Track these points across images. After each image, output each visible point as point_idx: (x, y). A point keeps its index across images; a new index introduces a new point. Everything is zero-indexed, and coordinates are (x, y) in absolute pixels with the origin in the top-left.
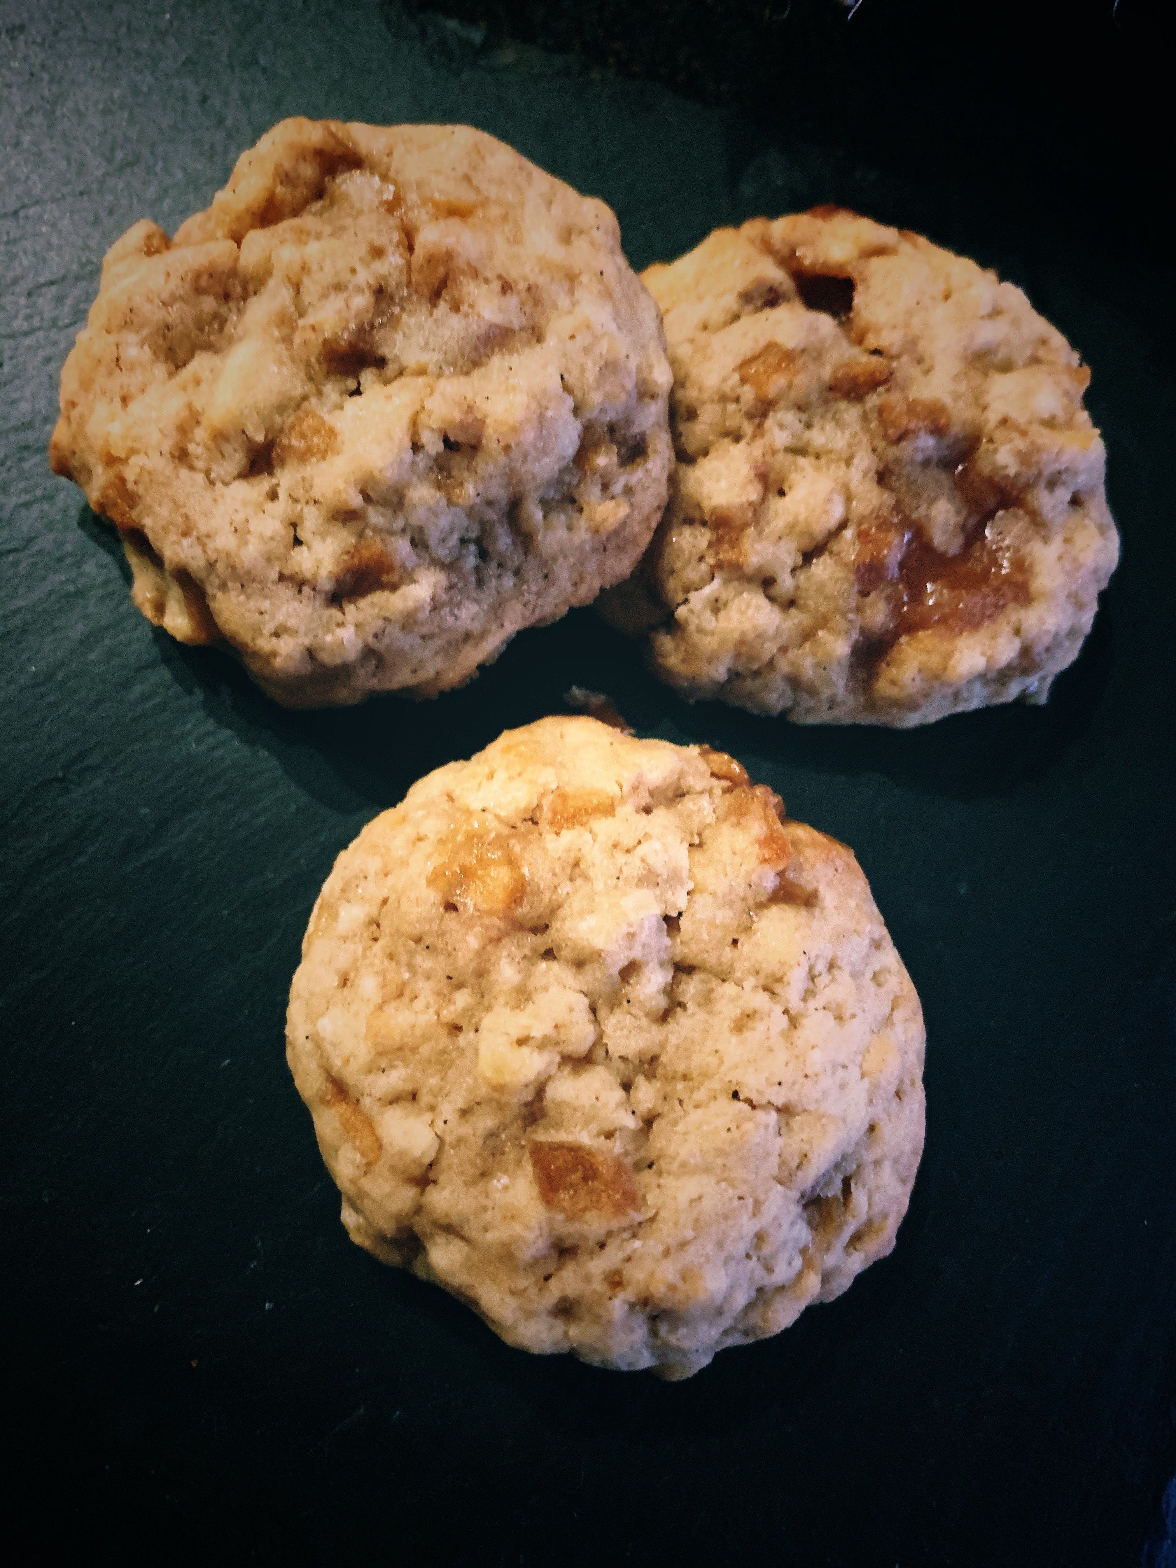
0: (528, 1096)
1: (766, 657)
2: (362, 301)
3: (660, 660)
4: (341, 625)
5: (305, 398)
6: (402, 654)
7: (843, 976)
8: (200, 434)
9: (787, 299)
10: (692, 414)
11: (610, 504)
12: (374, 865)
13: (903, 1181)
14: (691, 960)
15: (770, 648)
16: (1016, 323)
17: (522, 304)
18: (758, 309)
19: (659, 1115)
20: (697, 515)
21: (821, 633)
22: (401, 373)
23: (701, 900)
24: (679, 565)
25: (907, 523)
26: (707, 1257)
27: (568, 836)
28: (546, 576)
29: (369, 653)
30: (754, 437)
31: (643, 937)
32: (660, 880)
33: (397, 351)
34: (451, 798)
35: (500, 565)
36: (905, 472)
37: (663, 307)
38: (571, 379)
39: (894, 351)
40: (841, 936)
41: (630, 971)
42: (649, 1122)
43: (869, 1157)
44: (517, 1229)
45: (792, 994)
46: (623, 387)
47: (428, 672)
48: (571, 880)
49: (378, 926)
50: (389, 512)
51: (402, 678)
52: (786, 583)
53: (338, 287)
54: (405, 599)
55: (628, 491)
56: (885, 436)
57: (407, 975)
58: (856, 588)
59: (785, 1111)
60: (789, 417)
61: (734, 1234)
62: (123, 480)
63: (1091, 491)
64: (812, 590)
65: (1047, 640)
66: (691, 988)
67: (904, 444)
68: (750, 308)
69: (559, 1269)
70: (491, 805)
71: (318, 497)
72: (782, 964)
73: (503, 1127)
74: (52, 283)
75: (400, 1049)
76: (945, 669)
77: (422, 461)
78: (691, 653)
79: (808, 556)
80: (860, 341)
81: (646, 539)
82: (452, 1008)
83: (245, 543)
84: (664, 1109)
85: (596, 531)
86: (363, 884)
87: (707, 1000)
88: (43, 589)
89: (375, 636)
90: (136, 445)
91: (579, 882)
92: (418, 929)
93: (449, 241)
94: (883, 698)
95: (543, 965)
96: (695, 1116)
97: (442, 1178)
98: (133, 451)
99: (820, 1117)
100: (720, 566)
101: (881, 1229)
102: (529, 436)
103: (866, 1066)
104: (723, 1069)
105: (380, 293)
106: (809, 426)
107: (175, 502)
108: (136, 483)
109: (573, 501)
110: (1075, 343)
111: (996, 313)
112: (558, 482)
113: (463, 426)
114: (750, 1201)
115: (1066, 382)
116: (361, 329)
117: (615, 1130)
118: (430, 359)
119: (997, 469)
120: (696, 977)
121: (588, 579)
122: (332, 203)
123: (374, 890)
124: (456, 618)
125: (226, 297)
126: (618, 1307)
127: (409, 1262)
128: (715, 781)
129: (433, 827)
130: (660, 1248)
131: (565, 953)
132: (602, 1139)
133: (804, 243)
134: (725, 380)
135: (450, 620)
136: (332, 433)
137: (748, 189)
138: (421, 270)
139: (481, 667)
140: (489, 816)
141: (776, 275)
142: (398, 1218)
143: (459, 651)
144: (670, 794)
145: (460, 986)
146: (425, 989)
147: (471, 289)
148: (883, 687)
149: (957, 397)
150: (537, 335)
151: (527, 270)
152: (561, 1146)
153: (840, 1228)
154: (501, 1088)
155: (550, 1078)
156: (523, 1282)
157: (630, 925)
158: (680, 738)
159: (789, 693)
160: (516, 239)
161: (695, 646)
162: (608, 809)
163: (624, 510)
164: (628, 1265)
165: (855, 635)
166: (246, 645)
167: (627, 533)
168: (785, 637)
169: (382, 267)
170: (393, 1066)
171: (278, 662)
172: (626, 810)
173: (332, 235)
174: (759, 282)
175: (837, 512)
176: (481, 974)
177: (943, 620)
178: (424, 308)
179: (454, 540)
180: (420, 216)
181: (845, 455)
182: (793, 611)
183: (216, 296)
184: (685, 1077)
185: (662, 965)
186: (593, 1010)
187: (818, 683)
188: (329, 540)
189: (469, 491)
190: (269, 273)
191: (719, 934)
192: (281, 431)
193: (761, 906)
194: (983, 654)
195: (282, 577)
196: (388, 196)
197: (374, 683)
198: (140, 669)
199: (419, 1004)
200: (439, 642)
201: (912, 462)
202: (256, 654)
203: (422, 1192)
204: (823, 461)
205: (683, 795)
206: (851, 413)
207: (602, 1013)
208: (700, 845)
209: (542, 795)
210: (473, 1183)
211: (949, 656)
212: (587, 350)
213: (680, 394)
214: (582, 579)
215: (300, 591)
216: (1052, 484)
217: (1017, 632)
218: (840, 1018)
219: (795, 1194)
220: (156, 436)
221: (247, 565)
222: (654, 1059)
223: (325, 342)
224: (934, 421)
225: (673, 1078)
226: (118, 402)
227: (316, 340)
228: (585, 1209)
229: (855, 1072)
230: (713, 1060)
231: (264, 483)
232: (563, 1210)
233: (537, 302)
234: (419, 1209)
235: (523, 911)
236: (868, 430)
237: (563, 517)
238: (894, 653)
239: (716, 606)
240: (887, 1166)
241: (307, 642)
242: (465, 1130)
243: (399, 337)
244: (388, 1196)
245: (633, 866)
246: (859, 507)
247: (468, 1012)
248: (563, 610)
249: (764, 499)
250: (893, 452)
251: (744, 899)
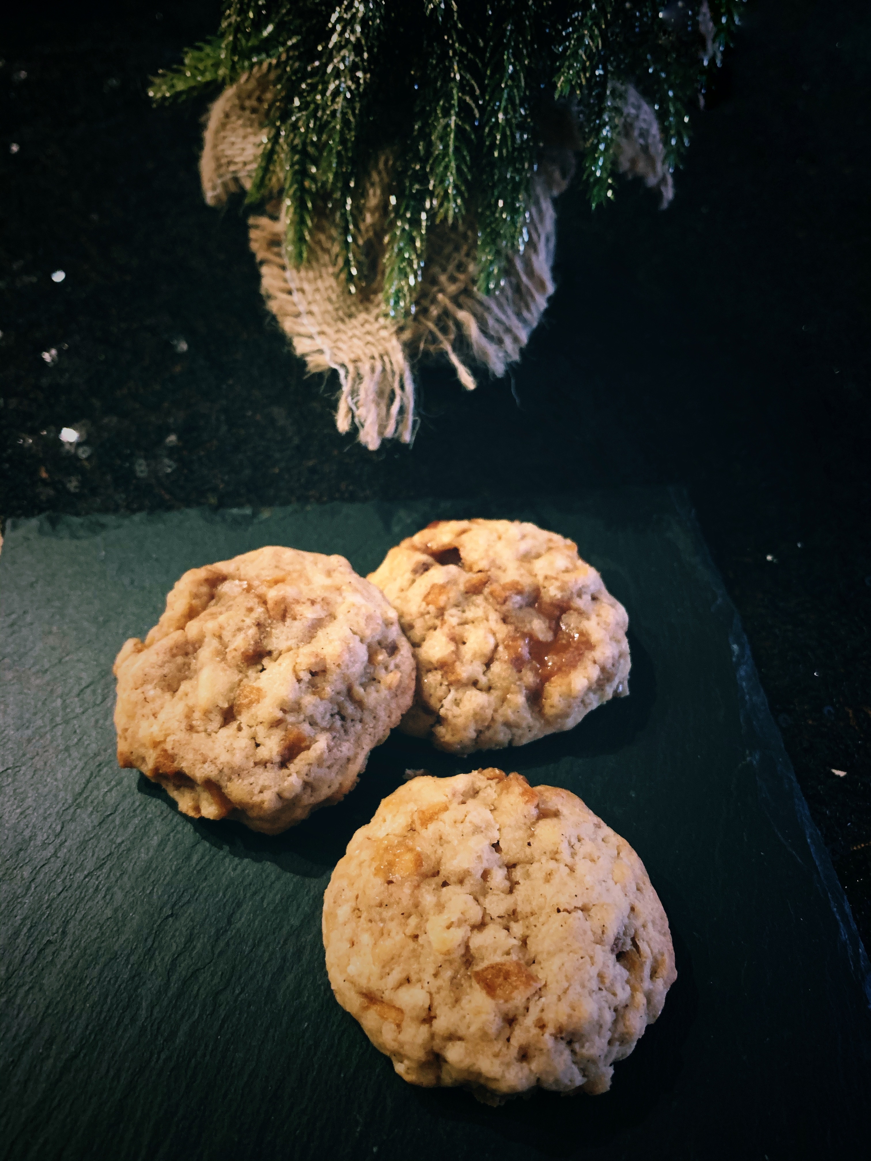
0: (462, 951)
1: (489, 717)
2: (253, 631)
3: (442, 740)
4: (289, 775)
5: (241, 681)
6: (320, 780)
7: (587, 841)
8: (197, 715)
9: (432, 565)
10: (411, 627)
11: (392, 674)
12: (345, 883)
13: (664, 934)
14: (513, 861)
15: (489, 712)
16: (534, 537)
17: (322, 607)
18: (422, 574)
19: (528, 937)
20: (431, 667)
21: (508, 696)
22: (280, 654)
23: (504, 831)
24: (432, 691)
25: (524, 635)
26: (579, 993)
27: (432, 827)
28: (375, 717)
29: (307, 785)
30: (442, 625)
31: (485, 856)
32: (482, 829)
33: (275, 646)
34: (369, 839)
35: (352, 720)
36: (513, 614)
37: (381, 588)
38: (355, 629)
39: (487, 568)
40: (577, 825)
41: (485, 875)
42: (524, 942)
43: (638, 923)
44: (484, 1017)
45: (565, 855)
46: (378, 624)
47: (335, 787)
48: (441, 845)
49: (358, 909)
50: (296, 714)
51: (324, 792)
52: (483, 680)
53: (239, 629)
54: (315, 750)
55: (397, 667)
56: (498, 603)
57: (382, 925)
58: (515, 671)
59: (584, 909)
60: (454, 611)
61: (587, 976)
62: (165, 751)
63: (599, 591)
64: (496, 679)
65: (610, 661)
66: (518, 874)
67: (507, 603)
68: (418, 575)
69: (511, 1033)
70: (390, 831)
71: (261, 720)
72: (554, 844)
73: (457, 972)
74: (87, 687)
75: (392, 959)
76: (571, 690)
77: (303, 686)
78: (455, 730)
79: (488, 665)
80: (470, 570)
81: (413, 685)
82: (409, 927)
83: (233, 755)
84: (528, 933)
85: (390, 688)
86: (344, 893)
87: (527, 875)
88: (131, 829)
89: (307, 775)
90: (168, 732)
91: (445, 845)
92: (378, 899)
93: (282, 593)
94: (551, 716)
95: (444, 889)
96: (544, 929)
97: (438, 1012)
98: (166, 736)
99: (602, 906)
100: (450, 684)
101: (663, 961)
102: (346, 656)
103: (615, 879)
104: (548, 899)
105: (259, 625)
106: (464, 611)
107: (194, 750)
108: (173, 749)
109: (374, 679)
110: (566, 536)
111: (523, 537)
112: (365, 673)
113: (316, 664)
114: (587, 958)
115: (567, 552)
116: (256, 643)
117: (510, 950)
118: (292, 643)
119: (551, 597)
120: (518, 868)
121: (394, 711)
122: (220, 599)
123: (349, 894)
124: (341, 751)
125: (187, 654)
126: (547, 1040)
127: (438, 1078)
128: (490, 782)
129: (366, 855)
130: (555, 997)
131: (453, 879)
132: (505, 956)
133: (430, 541)
134: (420, 606)
135: (338, 753)
136: (259, 690)
137: (396, 529)
138: (273, 610)
139: (359, 775)
140: (390, 836)
141: (424, 558)
142: (424, 1046)
143: (347, 769)
144: (471, 793)
145: (409, 916)
146: (393, 926)
147: (298, 609)
148: (549, 711)
149: (521, 575)
150: (332, 617)
151: (318, 592)
152: (487, 969)
153: (642, 965)
154: (448, 953)
155: (469, 938)
156: (498, 1046)
157: (477, 853)
158: (467, 771)
159: (508, 731)
160: (309, 582)
161: (455, 725)
162: (446, 809)
163: (399, 675)
164: (543, 1014)
165: (524, 692)
166: (248, 803)
167: (403, 685)
168: (494, 704)
169: (255, 615)
170: (392, 970)
171: (266, 805)
172: (454, 805)
173: (227, 610)
174: (418, 563)
175: (492, 642)
176: (416, 906)
177: (560, 669)
178: (281, 624)
179: (328, 716)
180: (262, 589)
181: (484, 617)
182: (492, 691)
183: (182, 655)
184: (532, 914)
185: (500, 867)
186: (476, 900)
187: (518, 720)
188: (273, 737)
189: (329, 690)
190: (204, 637)
191: (520, 843)
192: (234, 699)
193: (534, 824)
194: (584, 677)
195: (256, 764)
196: (245, 586)
197: (312, 800)
198: (193, 847)
199: (393, 934)
200: (336, 768)
201: (514, 609)
202: (253, 806)
203: (431, 1026)
204: (476, 623)
205: (477, 792)
206: (479, 599)
207: (481, 899)
208: (495, 809)
209: (412, 815)
210: (454, 1007)
211: (569, 684)
212: (357, 614)
213: (403, 621)
214: (391, 713)
215: (266, 767)
216: (579, 596)
217: (595, 662)
218: (593, 861)
219: (608, 948)
220: (177, 724)
221: (238, 764)
222: (514, 912)
223: (243, 653)
224: (516, 589)
225: (527, 917)
226: (153, 718)
227: (238, 654)
228: (511, 992)
229: (611, 883)
230: (542, 900)
231: (234, 725)
232: (500, 997)
233: (328, 604)
234: (433, 1036)
235: (426, 867)
236: (489, 604)
237: (373, 688)
238: (545, 694)
239: (457, 703)
240: (650, 926)
241: (276, 789)
242: (439, 982)
243: (274, 640)
244: (415, 1036)
245: (467, 827)
246: (500, 636)
247: (418, 927)
248: (388, 733)
249: (457, 648)
250: (504, 608)
251: (525, 824)
